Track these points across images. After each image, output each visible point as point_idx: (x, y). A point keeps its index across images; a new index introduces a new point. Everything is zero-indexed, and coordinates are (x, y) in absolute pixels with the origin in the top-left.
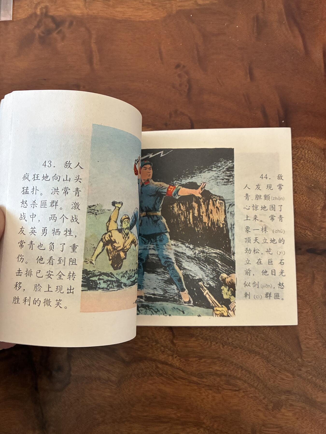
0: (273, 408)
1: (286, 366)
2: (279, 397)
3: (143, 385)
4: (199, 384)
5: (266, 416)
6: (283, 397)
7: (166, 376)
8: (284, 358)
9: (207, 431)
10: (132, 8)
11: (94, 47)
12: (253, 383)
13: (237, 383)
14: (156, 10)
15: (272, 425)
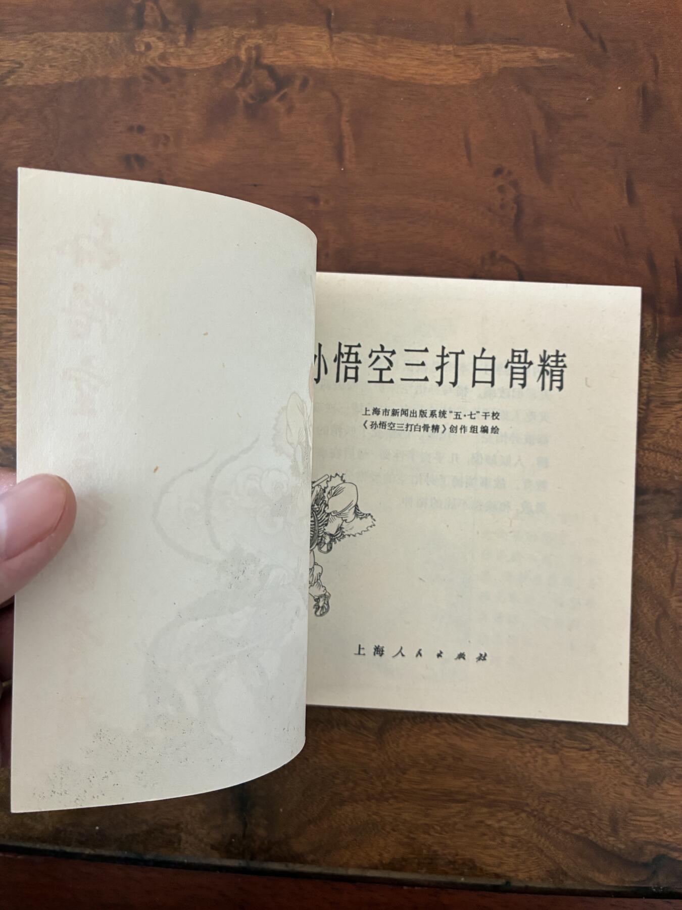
0: (648, 781)
1: (674, 709)
2: (660, 762)
3: (422, 737)
4: (522, 737)
5: (635, 796)
6: (666, 763)
7: (463, 721)
8: (671, 696)
9: (532, 818)
10: (417, 59)
11: (346, 128)
12: (614, 737)
13: (586, 737)
14: (461, 65)
15: (645, 811)
